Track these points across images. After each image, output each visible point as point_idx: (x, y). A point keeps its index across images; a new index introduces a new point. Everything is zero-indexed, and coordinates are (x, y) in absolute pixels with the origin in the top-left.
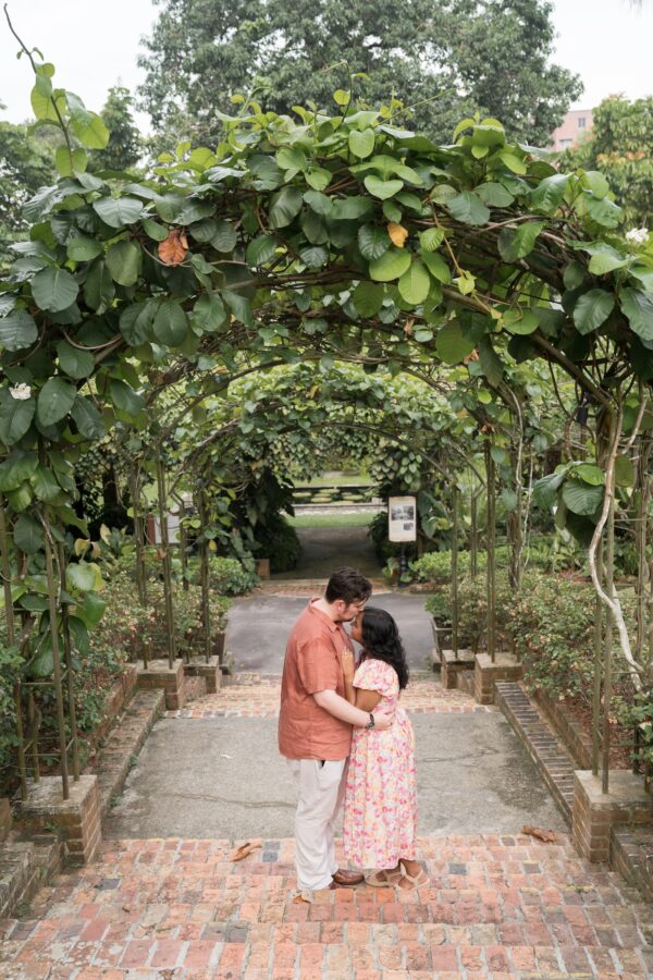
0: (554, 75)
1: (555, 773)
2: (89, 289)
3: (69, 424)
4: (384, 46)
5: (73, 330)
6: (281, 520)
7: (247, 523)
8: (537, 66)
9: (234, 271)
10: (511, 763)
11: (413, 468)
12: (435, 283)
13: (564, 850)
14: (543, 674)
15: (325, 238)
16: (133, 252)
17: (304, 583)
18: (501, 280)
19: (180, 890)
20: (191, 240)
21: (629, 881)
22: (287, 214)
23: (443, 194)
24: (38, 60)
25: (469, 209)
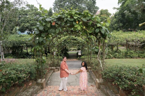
0: (96, 7)
1: (94, 79)
2: (45, 28)
3: (42, 42)
4: (79, 4)
5: (43, 32)
6: (67, 53)
7: (63, 53)
8: (94, 6)
9: (60, 26)
10: (90, 78)
11: (81, 47)
12: (81, 27)
13: (95, 87)
14: (93, 69)
15: (70, 23)
16: (50, 24)
17: (69, 59)
18: (88, 27)
19: (54, 91)
20: (55, 23)
21: (101, 90)
22: (66, 20)
23: (82, 18)
24: (40, 4)
25: (85, 20)
